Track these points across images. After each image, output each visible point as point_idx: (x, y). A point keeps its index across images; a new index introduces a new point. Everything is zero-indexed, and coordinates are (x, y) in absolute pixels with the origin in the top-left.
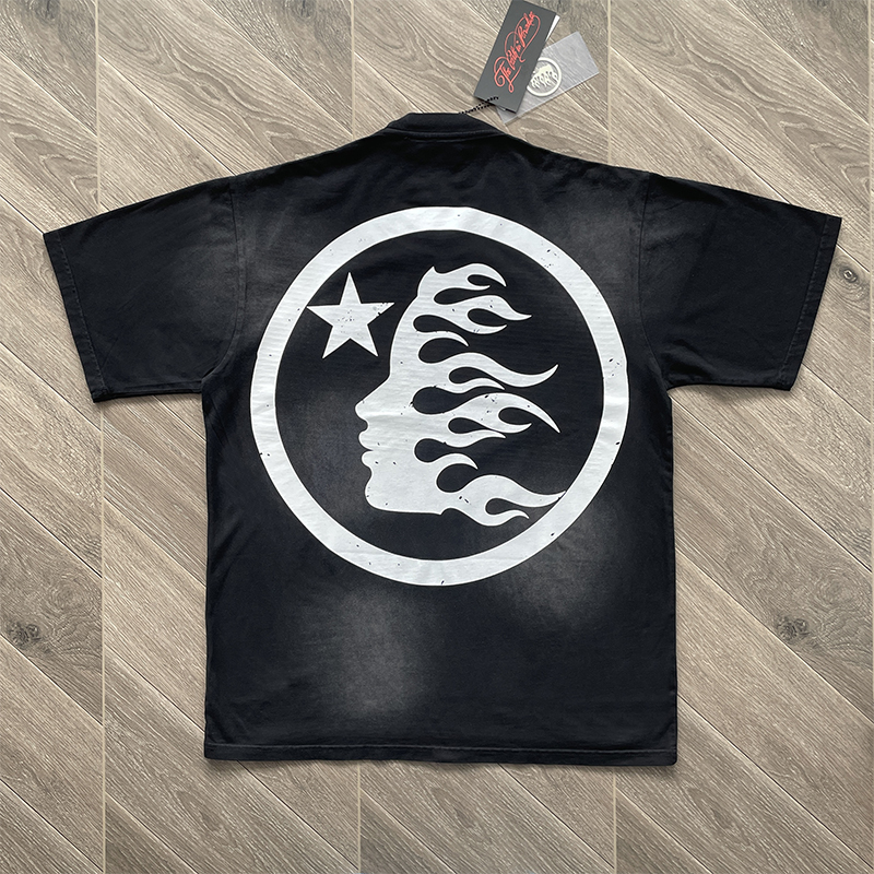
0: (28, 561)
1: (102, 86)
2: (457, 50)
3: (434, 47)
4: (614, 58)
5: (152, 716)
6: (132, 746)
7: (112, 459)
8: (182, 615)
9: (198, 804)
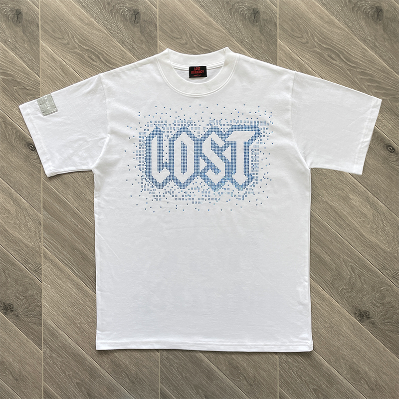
0: (8, 274)
1: (42, 55)
2: (206, 40)
3: (196, 38)
4: (280, 45)
5: (65, 347)
6: (55, 361)
7: (46, 228)
8: (78, 301)
9: (86, 388)
